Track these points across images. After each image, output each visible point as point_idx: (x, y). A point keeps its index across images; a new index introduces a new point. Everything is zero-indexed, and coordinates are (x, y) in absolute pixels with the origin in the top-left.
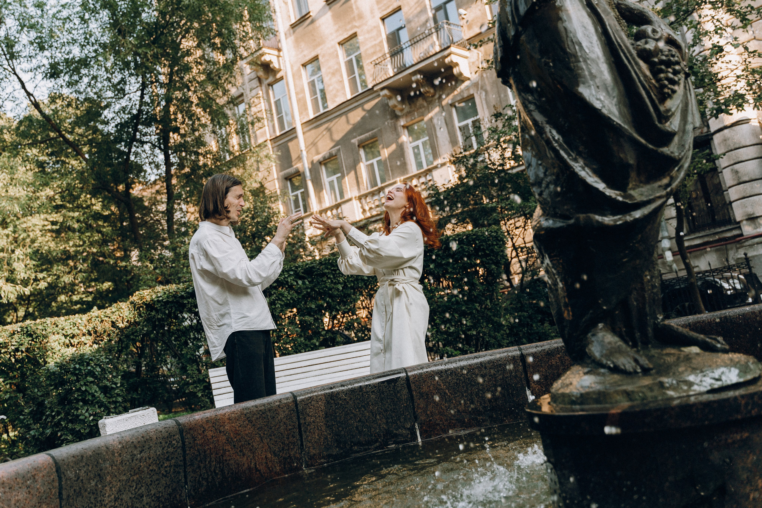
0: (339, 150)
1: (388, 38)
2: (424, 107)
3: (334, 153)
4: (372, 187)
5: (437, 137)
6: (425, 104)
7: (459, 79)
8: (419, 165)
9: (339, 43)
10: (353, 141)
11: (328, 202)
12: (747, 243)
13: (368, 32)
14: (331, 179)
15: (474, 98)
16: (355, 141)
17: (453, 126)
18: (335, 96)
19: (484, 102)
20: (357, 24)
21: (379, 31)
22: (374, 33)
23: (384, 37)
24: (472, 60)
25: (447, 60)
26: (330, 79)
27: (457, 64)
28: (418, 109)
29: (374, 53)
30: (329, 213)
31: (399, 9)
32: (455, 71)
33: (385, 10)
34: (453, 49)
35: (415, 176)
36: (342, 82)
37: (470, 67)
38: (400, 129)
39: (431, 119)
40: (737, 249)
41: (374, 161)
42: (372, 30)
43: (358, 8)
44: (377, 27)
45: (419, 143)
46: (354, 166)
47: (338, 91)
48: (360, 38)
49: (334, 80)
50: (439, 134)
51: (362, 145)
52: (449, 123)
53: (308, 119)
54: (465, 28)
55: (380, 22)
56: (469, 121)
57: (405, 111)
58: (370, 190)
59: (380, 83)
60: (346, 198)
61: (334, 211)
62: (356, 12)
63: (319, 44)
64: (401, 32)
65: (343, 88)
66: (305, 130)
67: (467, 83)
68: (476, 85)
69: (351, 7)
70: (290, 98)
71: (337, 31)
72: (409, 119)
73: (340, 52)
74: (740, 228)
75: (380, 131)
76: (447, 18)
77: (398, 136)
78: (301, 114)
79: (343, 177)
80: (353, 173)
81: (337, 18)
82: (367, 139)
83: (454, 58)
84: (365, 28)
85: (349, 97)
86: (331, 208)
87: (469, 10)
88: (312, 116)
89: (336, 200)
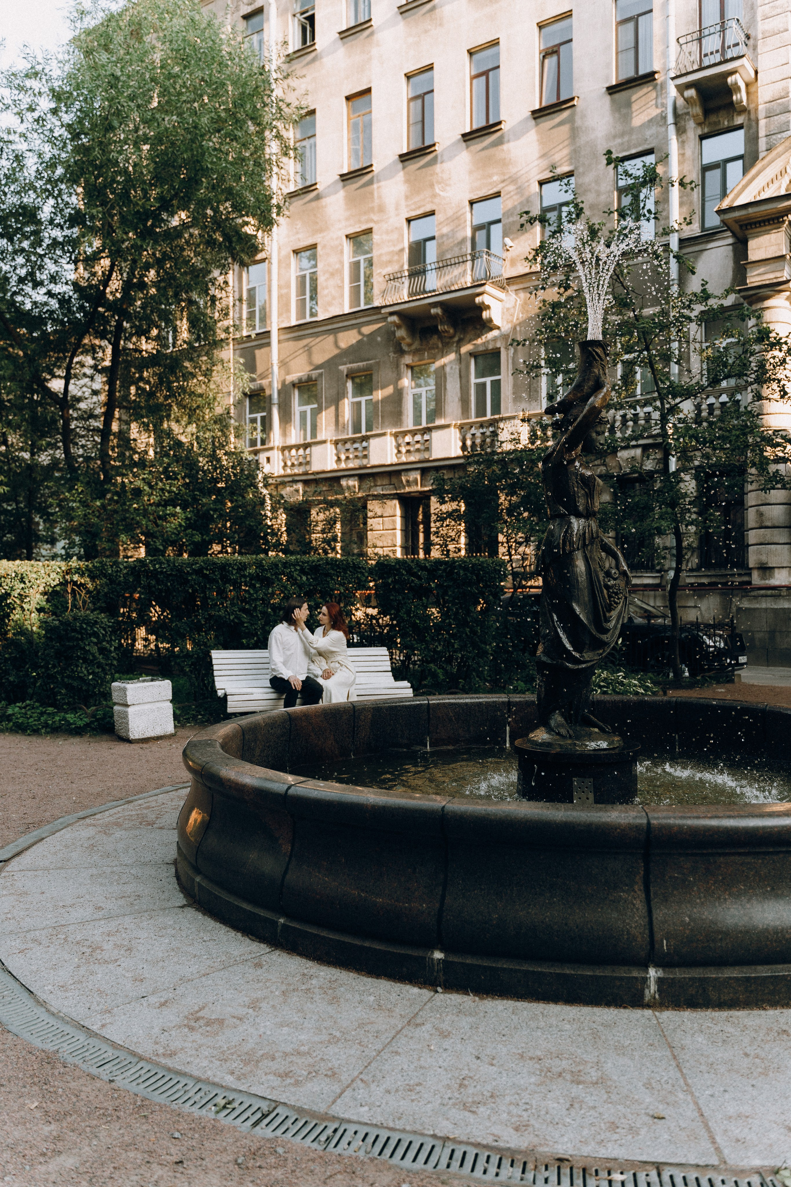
0: (321, 375)
1: (411, 248)
2: (438, 348)
3: (314, 377)
4: (354, 433)
5: (445, 389)
6: (440, 345)
7: (487, 326)
8: (417, 419)
9: (347, 236)
10: (341, 368)
11: (295, 437)
12: (752, 594)
13: (387, 232)
14: (304, 408)
15: (499, 352)
16: (344, 368)
17: (468, 381)
18: (330, 304)
19: (510, 361)
20: (375, 218)
21: (402, 236)
22: (395, 236)
23: (406, 245)
24: (509, 305)
25: (478, 300)
26: (326, 280)
27: (488, 307)
28: (430, 349)
29: (390, 262)
30: (293, 452)
31: (432, 213)
32: (485, 315)
33: (414, 210)
34: (488, 288)
35: (410, 432)
36: (342, 287)
37: (503, 313)
38: (403, 368)
39: (443, 367)
40: (743, 597)
41: (363, 399)
42: (392, 231)
43: (380, 197)
44: (399, 229)
45: (423, 390)
46: (336, 400)
47: (334, 298)
48: (376, 237)
49: (331, 282)
50: (449, 386)
51: (351, 375)
52: (464, 377)
53: (288, 325)
54: (507, 263)
55: (405, 224)
56: (488, 380)
57: (413, 347)
58: (351, 436)
59: (391, 306)
60: (319, 438)
61: (301, 452)
62: (377, 201)
63: (321, 231)
64: (428, 244)
65: (342, 296)
66: (283, 337)
67: (495, 333)
68: (505, 337)
69: (372, 193)
70: (270, 291)
71: (347, 219)
72: (416, 359)
73: (347, 247)
74: (750, 575)
75: (378, 363)
76: (488, 247)
77: (399, 377)
78: (280, 315)
79: (319, 410)
80: (333, 409)
81: (350, 201)
82: (359, 370)
83: (486, 299)
84: (384, 226)
85: (347, 310)
86: (298, 447)
87: (516, 242)
88: (294, 323)
89: (305, 439)
